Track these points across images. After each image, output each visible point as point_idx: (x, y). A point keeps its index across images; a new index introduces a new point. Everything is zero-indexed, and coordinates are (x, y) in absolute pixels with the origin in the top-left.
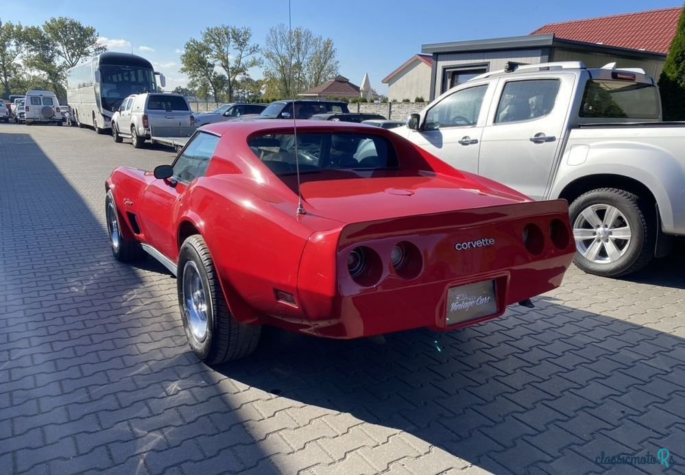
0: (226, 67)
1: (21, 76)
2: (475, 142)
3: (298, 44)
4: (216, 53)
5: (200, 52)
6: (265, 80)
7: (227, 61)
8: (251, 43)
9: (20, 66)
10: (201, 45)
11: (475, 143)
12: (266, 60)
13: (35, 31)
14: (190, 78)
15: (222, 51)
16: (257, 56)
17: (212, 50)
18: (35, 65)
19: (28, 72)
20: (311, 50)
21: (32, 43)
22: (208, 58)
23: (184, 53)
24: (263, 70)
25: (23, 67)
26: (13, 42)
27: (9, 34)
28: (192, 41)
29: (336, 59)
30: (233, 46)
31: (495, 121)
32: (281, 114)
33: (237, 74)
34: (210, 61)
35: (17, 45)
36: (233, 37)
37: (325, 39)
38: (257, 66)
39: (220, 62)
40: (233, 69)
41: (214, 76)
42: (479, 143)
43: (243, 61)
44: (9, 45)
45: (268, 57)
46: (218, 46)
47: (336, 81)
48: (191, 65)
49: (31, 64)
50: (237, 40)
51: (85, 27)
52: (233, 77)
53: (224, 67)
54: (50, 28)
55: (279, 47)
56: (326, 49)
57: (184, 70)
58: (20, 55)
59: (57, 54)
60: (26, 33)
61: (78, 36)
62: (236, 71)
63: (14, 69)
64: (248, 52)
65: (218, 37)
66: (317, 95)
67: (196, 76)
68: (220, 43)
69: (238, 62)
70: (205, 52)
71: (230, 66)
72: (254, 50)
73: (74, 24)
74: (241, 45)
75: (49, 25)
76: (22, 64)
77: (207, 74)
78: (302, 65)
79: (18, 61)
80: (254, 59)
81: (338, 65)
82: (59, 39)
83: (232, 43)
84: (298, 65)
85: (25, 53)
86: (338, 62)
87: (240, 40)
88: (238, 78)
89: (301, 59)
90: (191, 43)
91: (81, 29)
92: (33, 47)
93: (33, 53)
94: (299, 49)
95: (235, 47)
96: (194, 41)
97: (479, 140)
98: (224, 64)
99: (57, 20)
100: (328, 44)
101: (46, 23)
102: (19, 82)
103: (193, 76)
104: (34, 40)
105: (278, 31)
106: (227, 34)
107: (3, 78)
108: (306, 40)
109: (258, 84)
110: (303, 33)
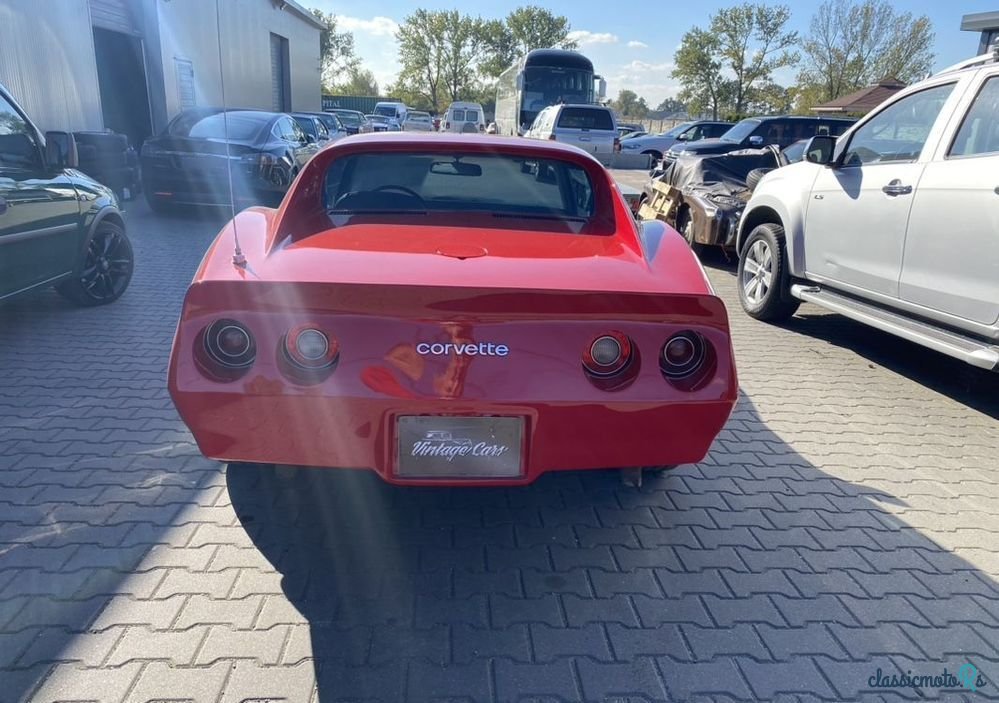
0: (737, 68)
1: (472, 84)
2: (908, 190)
3: (866, 28)
4: (727, 48)
5: (703, 48)
6: (799, 86)
7: (741, 60)
8: (784, 31)
9: (472, 71)
10: (706, 35)
11: (906, 193)
12: (804, 55)
13: (496, 27)
14: (682, 84)
15: (735, 43)
16: (791, 50)
17: (721, 43)
18: (490, 70)
19: (481, 79)
20: (887, 36)
21: (490, 41)
22: (714, 54)
23: (680, 47)
24: (797, 71)
25: (476, 74)
26: (469, 42)
27: (466, 30)
28: (693, 31)
29: (930, 51)
30: (756, 34)
31: (948, 153)
32: (748, 138)
33: (753, 78)
34: (715, 59)
35: (474, 45)
36: (759, 22)
37: (916, 17)
38: (788, 66)
39: (730, 60)
40: (749, 70)
41: (718, 82)
42: (913, 192)
43: (767, 59)
44: (464, 45)
45: (810, 50)
46: (731, 36)
47: (881, 86)
48: (688, 66)
49: (485, 69)
50: (762, 26)
51: (555, 18)
52: (747, 83)
53: (735, 68)
54: (515, 21)
55: (831, 34)
56: (914, 34)
57: (675, 74)
58: (475, 57)
59: (516, 56)
60: (485, 28)
61: (546, 30)
62: (752, 74)
63: (466, 76)
64: (779, 44)
65: (732, 24)
66: (840, 109)
67: (691, 82)
68: (736, 32)
69: (759, 60)
70: (710, 46)
71: (744, 67)
72: (787, 41)
73: (543, 15)
74: (769, 33)
75: (513, 17)
76: (475, 70)
77: (707, 80)
78: (866, 63)
79: (472, 65)
80: (786, 55)
81: (933, 60)
82: (522, 35)
83: (754, 31)
84: (859, 63)
85: (481, 55)
86: (932, 56)
87: (769, 25)
88: (755, 84)
89: (865, 52)
90: (694, 34)
91: (550, 20)
92: (491, 47)
93: (489, 54)
94: (865, 36)
95: (759, 36)
96: (696, 31)
97: (914, 188)
98: (736, 64)
99: (524, 10)
100: (920, 26)
101: (511, 14)
102: (468, 93)
103: (688, 82)
104: (493, 38)
105: (834, 8)
106: (749, 17)
107: (452, 87)
108: (881, 22)
109: (789, 94)
110: (877, 9)
